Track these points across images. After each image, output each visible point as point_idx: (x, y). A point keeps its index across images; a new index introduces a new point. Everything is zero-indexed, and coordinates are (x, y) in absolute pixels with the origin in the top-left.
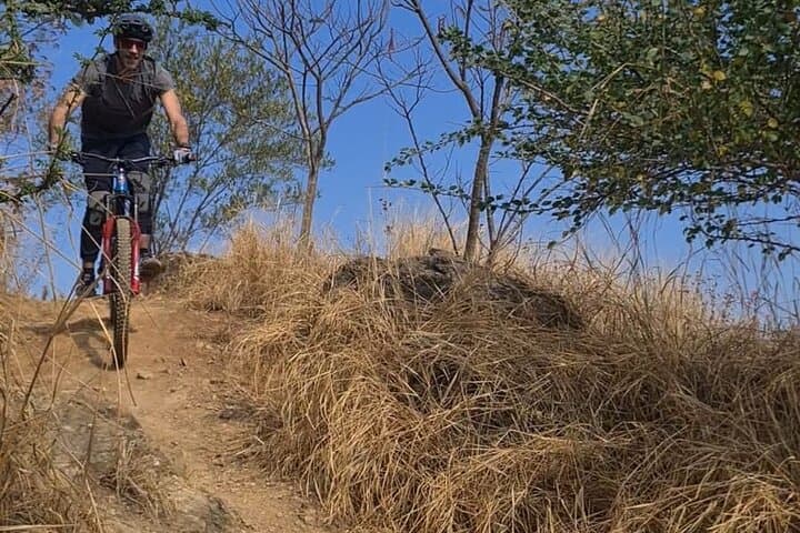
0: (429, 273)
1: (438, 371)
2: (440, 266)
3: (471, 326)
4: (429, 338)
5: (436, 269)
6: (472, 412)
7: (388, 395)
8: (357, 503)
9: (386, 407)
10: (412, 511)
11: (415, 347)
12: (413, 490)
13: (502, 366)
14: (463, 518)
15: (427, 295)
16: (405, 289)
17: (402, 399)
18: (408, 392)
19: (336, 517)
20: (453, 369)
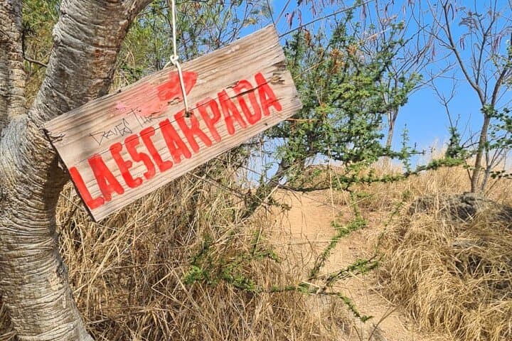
0: (464, 205)
1: (470, 259)
2: (470, 202)
3: (487, 235)
4: (465, 241)
5: (468, 203)
6: (488, 281)
7: (447, 272)
8: (432, 321)
9: (446, 278)
10: (459, 329)
11: (459, 247)
12: (459, 318)
13: (503, 258)
14: (484, 334)
15: (464, 217)
16: (452, 213)
17: (454, 274)
18: (457, 271)
19: (422, 328)
20: (478, 259)
